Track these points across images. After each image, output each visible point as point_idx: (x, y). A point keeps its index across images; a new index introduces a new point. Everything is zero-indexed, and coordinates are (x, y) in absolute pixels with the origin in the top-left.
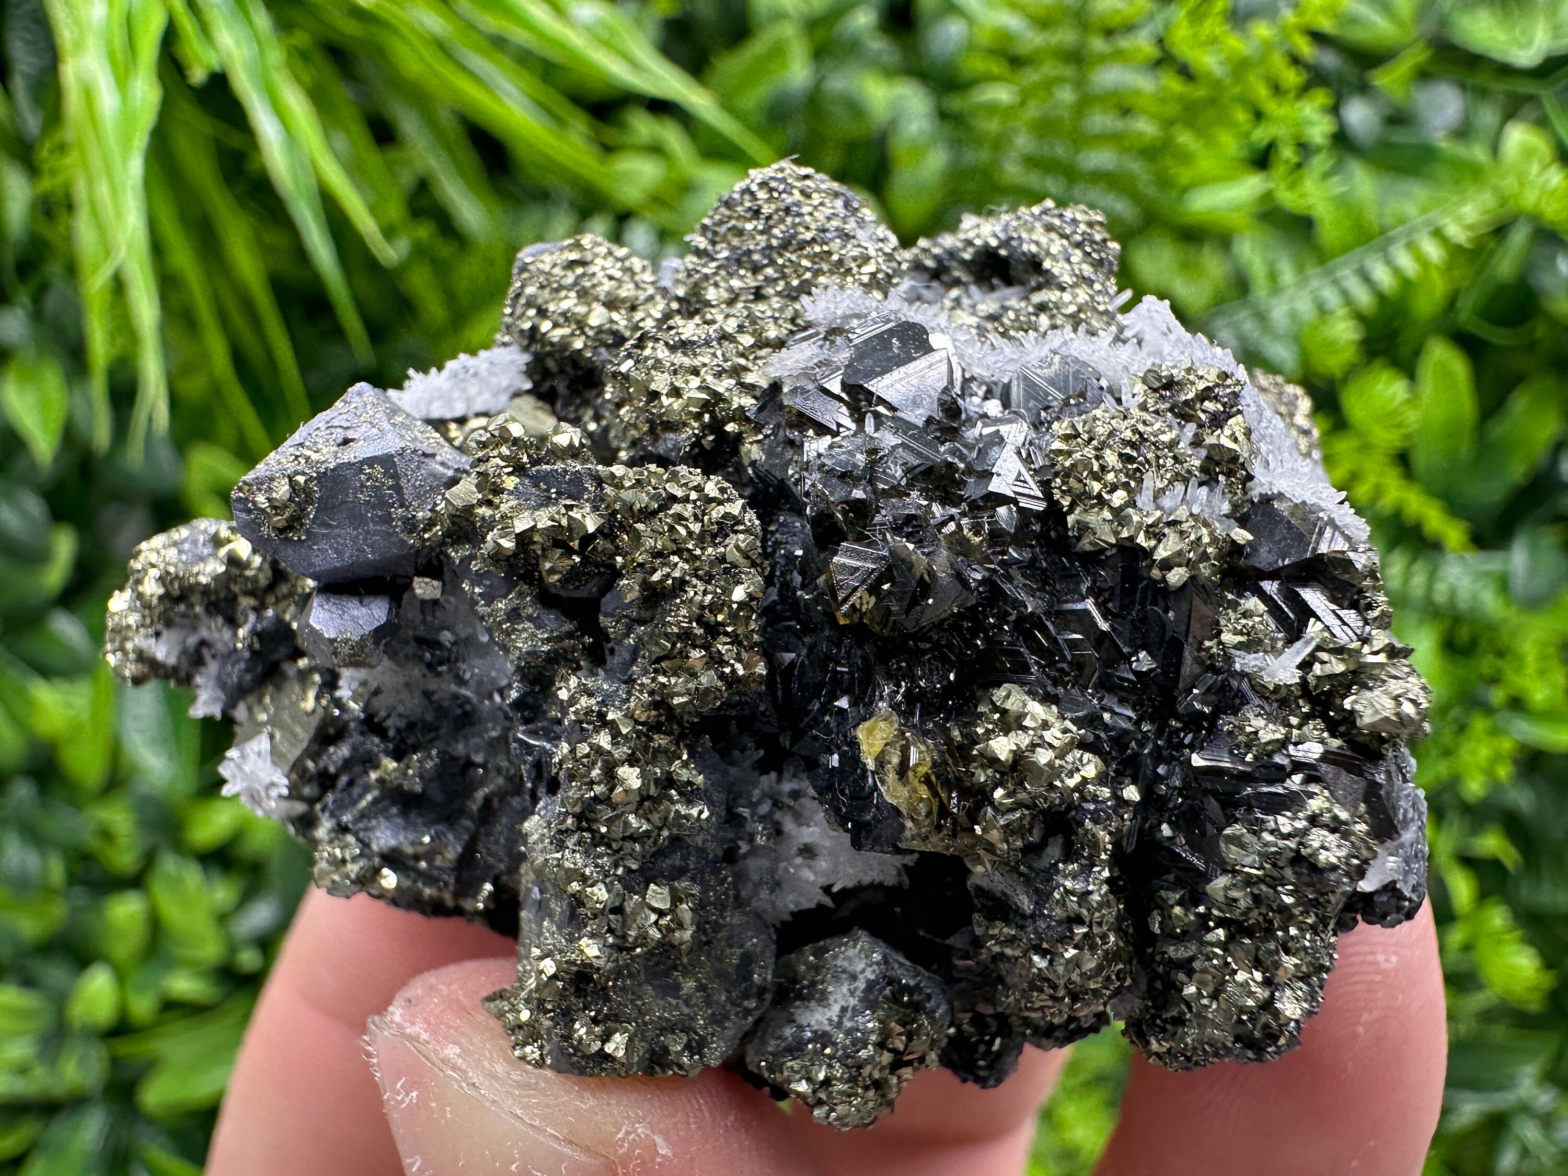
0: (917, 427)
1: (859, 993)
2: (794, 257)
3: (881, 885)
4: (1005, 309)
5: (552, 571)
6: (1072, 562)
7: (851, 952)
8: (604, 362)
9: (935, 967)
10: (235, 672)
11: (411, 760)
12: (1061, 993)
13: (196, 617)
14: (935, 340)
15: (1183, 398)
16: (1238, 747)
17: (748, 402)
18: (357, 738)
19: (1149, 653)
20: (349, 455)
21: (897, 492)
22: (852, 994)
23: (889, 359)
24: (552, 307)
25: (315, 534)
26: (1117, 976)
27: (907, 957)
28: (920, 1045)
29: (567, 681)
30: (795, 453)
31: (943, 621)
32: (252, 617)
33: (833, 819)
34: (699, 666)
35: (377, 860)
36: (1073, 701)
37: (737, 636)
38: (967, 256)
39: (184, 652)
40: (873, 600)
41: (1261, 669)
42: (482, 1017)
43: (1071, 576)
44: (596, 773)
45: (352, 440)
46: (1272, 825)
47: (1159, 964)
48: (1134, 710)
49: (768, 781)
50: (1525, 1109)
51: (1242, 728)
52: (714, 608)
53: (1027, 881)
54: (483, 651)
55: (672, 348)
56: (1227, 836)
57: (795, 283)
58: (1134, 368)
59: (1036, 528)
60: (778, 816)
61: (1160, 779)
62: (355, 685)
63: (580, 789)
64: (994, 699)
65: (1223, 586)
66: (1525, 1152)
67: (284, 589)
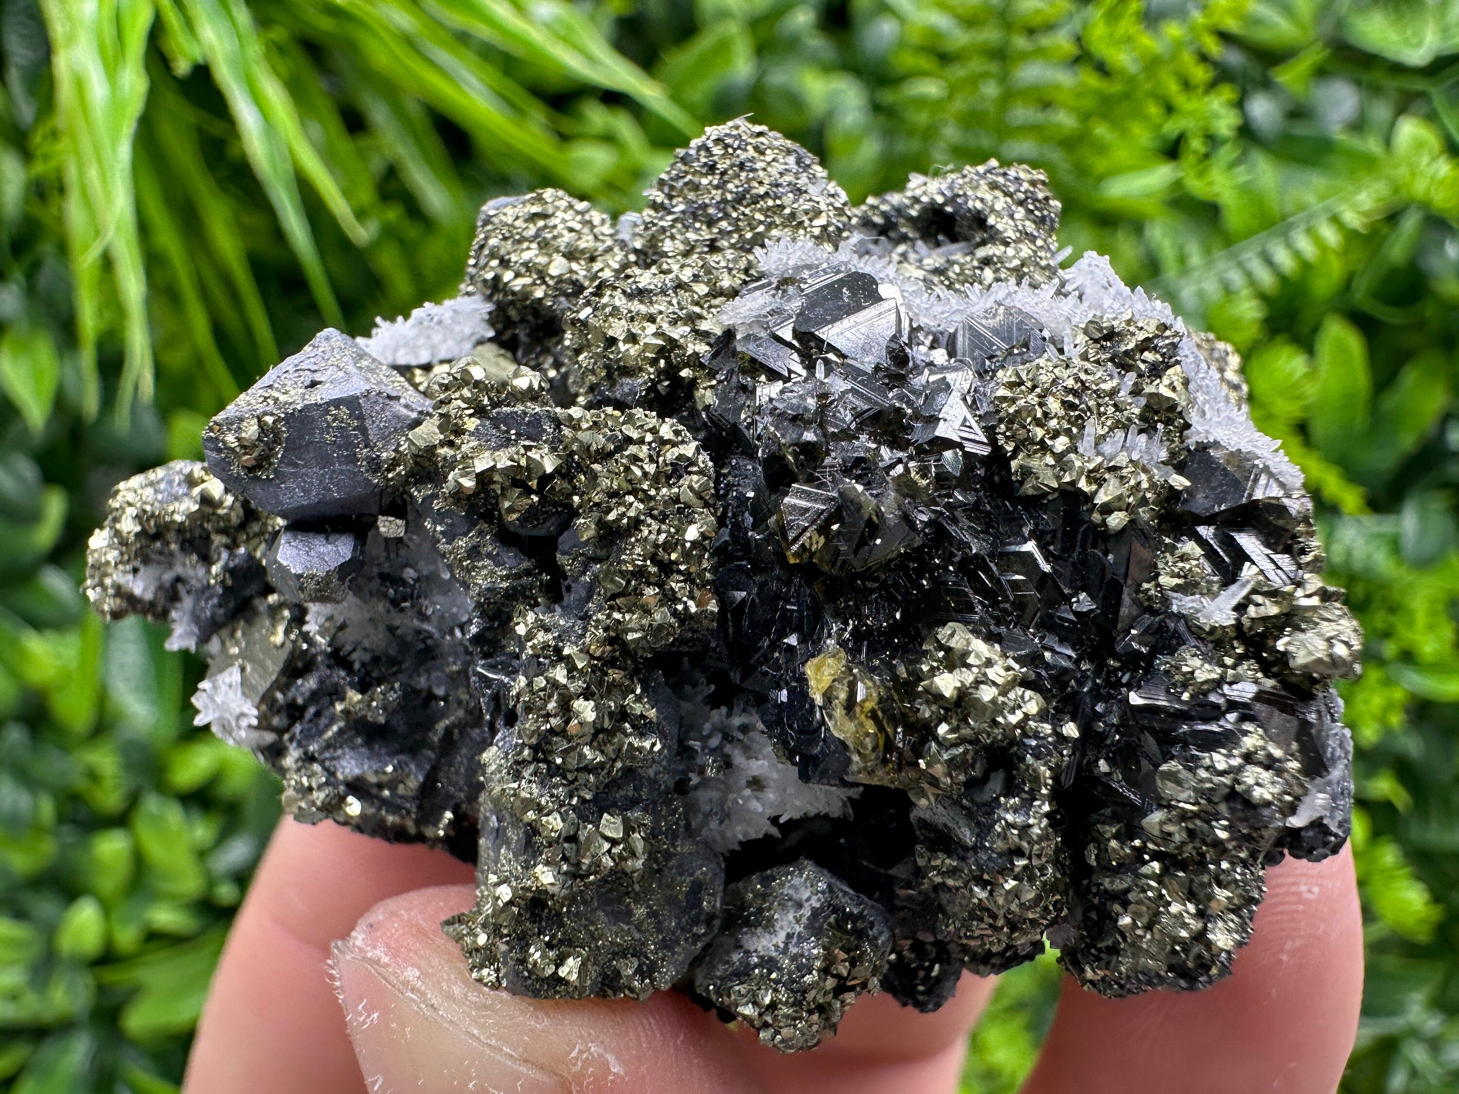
0: (865, 373)
1: (804, 920)
2: (747, 211)
3: (826, 817)
4: (951, 263)
5: (511, 510)
6: (1015, 507)
7: (796, 881)
8: (563, 311)
9: (877, 895)
10: (208, 608)
11: (375, 691)
12: (1000, 923)
13: (171, 554)
14: (884, 290)
15: (1123, 348)
16: (1175, 686)
17: (702, 348)
18: (324, 671)
19: (1089, 595)
20: (317, 397)
21: (848, 435)
22: (798, 921)
23: (839, 308)
24: (514, 258)
25: (283, 473)
26: (1054, 906)
27: (851, 886)
28: (863, 970)
29: (525, 616)
30: (747, 398)
31: (891, 560)
32: (225, 555)
33: (781, 753)
34: (652, 602)
35: (342, 788)
36: (1015, 640)
37: (690, 574)
38: (914, 213)
39: (160, 587)
40: (822, 540)
41: (1198, 611)
42: (440, 940)
43: (1015, 519)
44: (552, 706)
45: (320, 383)
46: (1207, 762)
47: (1095, 895)
48: (1074, 650)
49: (718, 715)
50: (1414, 1033)
51: (1178, 668)
52: (668, 547)
53: (970, 815)
54: (446, 588)
55: (630, 296)
56: (1164, 772)
57: (749, 235)
58: (1075, 320)
59: (981, 472)
60: (728, 749)
61: (1099, 717)
62: (321, 620)
63: (536, 721)
64: (939, 637)
65: (1159, 529)
66: (1414, 1073)
67: (255, 527)
